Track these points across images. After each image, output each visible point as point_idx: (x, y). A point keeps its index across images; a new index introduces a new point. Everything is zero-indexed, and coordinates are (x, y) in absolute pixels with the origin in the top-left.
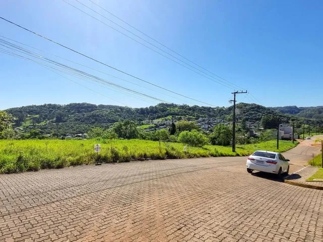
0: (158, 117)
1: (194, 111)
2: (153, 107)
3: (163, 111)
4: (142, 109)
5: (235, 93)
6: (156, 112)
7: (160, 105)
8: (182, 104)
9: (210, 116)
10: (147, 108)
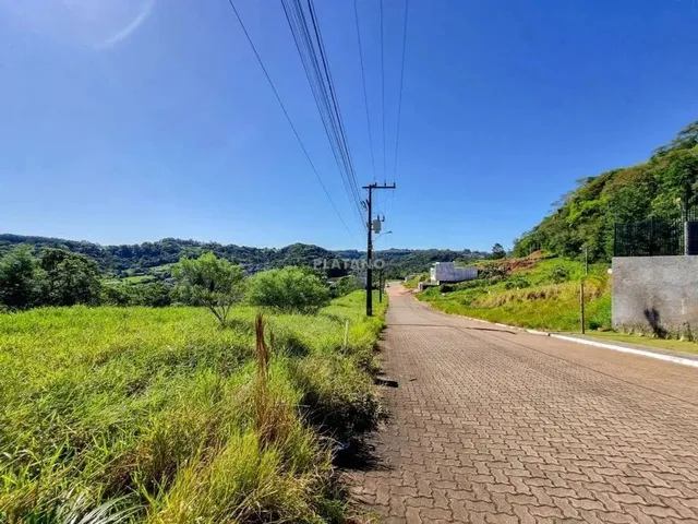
0: (163, 262)
1: (230, 252)
2: (151, 245)
3: (173, 251)
4: (124, 247)
5: (370, 187)
6: (157, 253)
7: (165, 241)
8: (208, 242)
9: (255, 261)
10: (136, 246)
